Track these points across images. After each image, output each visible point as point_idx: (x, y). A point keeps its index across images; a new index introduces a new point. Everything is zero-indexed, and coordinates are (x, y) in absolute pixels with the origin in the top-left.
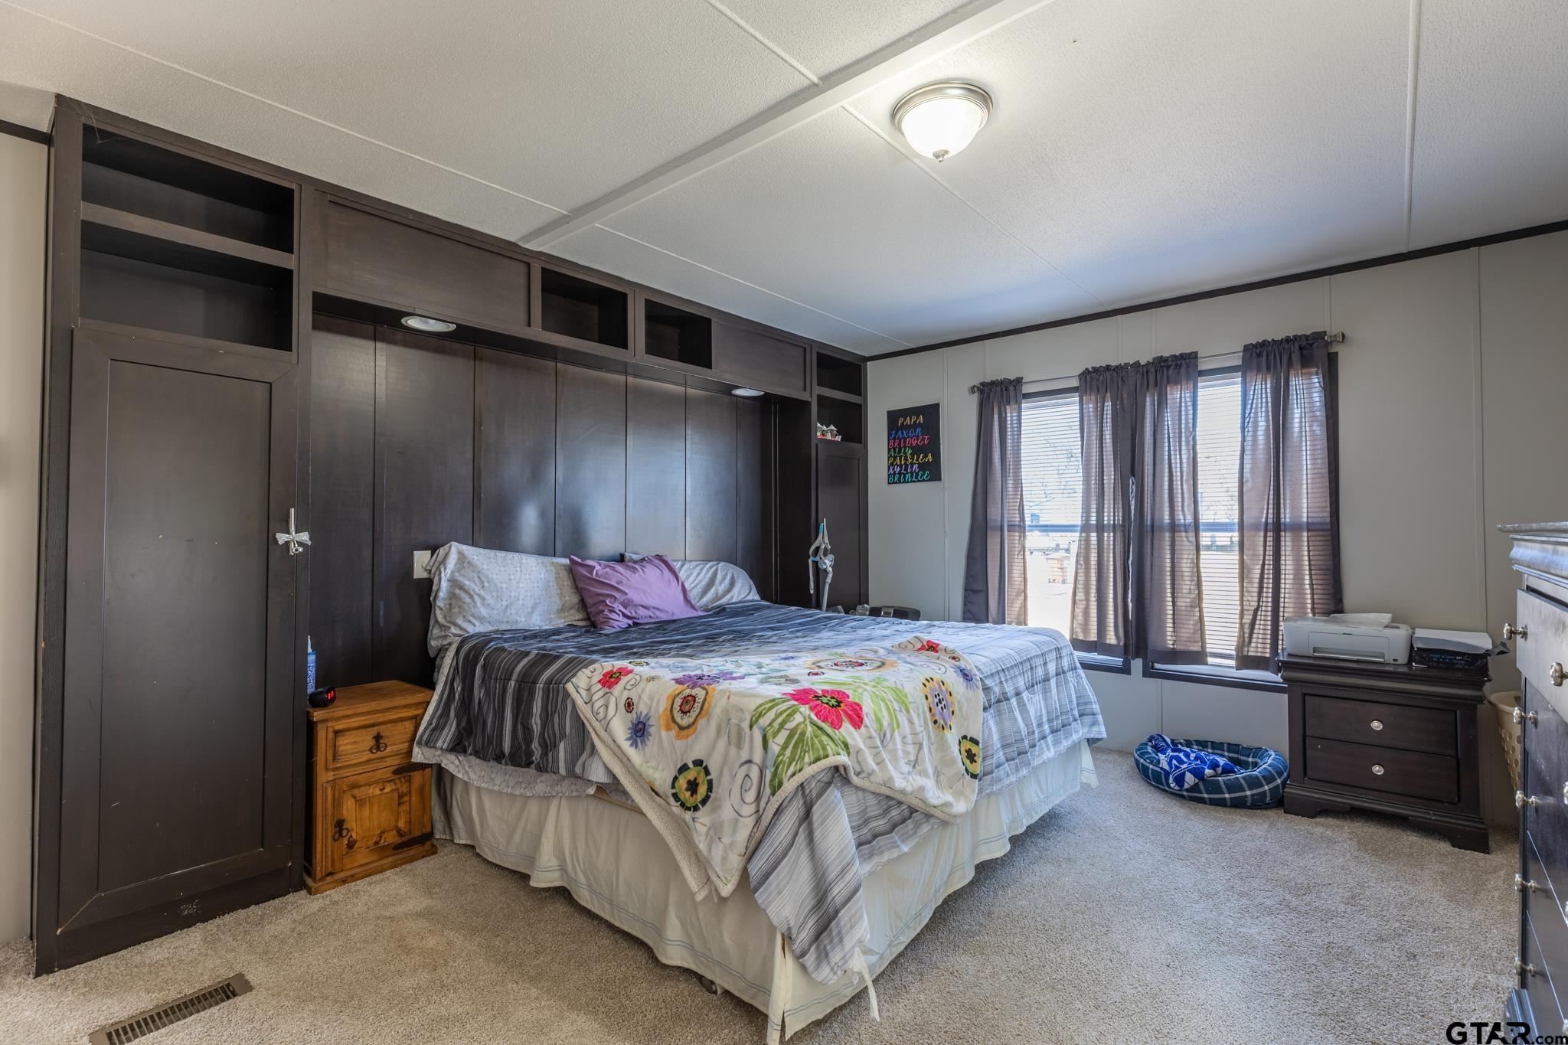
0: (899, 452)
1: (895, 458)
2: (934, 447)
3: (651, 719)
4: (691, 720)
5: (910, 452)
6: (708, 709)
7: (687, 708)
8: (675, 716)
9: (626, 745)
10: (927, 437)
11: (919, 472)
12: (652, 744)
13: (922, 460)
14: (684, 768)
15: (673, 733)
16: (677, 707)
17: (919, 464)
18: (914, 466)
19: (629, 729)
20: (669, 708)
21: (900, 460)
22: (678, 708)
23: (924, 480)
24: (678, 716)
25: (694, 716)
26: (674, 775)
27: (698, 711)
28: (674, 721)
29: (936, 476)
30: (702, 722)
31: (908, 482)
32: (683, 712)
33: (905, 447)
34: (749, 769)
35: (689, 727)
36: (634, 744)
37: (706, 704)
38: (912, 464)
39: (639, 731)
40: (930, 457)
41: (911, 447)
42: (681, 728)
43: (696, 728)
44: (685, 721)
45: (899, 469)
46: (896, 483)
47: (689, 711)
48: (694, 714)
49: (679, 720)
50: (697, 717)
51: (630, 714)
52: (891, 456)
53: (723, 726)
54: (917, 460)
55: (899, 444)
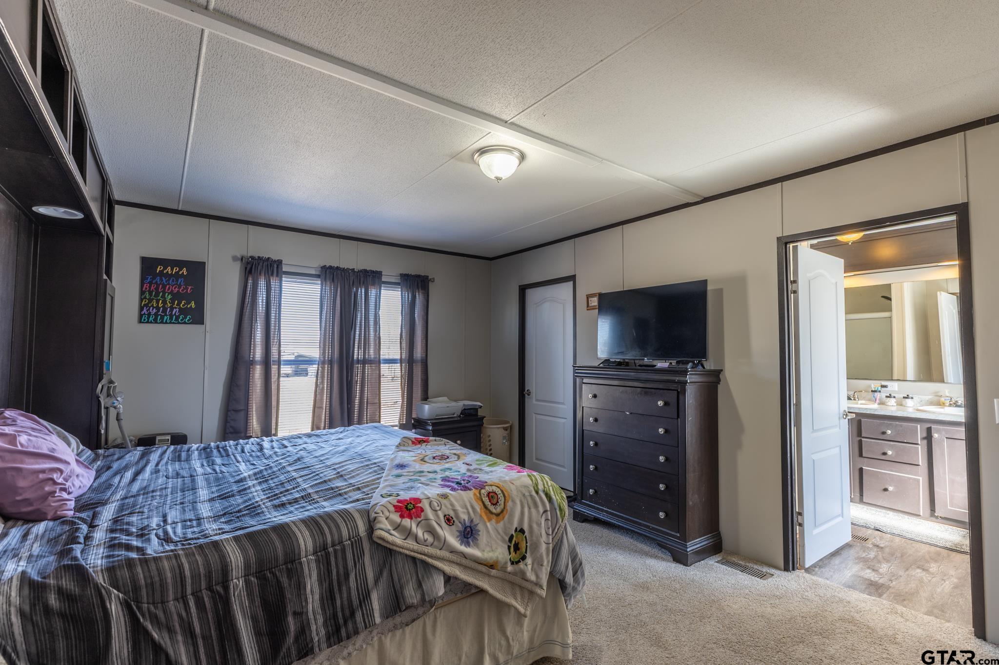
0: (157, 295)
1: (150, 300)
2: (199, 296)
3: (474, 520)
4: (502, 506)
5: (170, 297)
6: (509, 495)
7: (495, 501)
8: (491, 509)
9: (463, 548)
10: (190, 287)
11: (179, 315)
12: (483, 538)
13: (183, 305)
14: (511, 537)
15: (494, 521)
16: (488, 503)
17: (180, 309)
18: (175, 310)
19: (457, 537)
20: (483, 507)
21: (158, 302)
22: (490, 504)
23: (185, 323)
24: (492, 508)
25: (503, 503)
26: (507, 547)
27: (503, 499)
28: (491, 513)
29: (198, 319)
30: (510, 504)
31: (166, 323)
32: (494, 505)
33: (164, 293)
34: (547, 516)
35: (502, 512)
36: (468, 544)
37: (505, 492)
38: (172, 308)
39: (468, 534)
40: (193, 304)
41: (171, 293)
42: (498, 515)
43: (507, 510)
44: (499, 510)
45: (155, 310)
46: (151, 322)
47: (498, 502)
48: (502, 502)
49: (494, 511)
50: (505, 503)
51: (453, 527)
52: (145, 298)
53: (523, 500)
54: (178, 304)
55: (157, 289)
